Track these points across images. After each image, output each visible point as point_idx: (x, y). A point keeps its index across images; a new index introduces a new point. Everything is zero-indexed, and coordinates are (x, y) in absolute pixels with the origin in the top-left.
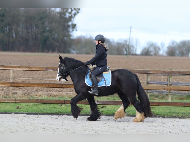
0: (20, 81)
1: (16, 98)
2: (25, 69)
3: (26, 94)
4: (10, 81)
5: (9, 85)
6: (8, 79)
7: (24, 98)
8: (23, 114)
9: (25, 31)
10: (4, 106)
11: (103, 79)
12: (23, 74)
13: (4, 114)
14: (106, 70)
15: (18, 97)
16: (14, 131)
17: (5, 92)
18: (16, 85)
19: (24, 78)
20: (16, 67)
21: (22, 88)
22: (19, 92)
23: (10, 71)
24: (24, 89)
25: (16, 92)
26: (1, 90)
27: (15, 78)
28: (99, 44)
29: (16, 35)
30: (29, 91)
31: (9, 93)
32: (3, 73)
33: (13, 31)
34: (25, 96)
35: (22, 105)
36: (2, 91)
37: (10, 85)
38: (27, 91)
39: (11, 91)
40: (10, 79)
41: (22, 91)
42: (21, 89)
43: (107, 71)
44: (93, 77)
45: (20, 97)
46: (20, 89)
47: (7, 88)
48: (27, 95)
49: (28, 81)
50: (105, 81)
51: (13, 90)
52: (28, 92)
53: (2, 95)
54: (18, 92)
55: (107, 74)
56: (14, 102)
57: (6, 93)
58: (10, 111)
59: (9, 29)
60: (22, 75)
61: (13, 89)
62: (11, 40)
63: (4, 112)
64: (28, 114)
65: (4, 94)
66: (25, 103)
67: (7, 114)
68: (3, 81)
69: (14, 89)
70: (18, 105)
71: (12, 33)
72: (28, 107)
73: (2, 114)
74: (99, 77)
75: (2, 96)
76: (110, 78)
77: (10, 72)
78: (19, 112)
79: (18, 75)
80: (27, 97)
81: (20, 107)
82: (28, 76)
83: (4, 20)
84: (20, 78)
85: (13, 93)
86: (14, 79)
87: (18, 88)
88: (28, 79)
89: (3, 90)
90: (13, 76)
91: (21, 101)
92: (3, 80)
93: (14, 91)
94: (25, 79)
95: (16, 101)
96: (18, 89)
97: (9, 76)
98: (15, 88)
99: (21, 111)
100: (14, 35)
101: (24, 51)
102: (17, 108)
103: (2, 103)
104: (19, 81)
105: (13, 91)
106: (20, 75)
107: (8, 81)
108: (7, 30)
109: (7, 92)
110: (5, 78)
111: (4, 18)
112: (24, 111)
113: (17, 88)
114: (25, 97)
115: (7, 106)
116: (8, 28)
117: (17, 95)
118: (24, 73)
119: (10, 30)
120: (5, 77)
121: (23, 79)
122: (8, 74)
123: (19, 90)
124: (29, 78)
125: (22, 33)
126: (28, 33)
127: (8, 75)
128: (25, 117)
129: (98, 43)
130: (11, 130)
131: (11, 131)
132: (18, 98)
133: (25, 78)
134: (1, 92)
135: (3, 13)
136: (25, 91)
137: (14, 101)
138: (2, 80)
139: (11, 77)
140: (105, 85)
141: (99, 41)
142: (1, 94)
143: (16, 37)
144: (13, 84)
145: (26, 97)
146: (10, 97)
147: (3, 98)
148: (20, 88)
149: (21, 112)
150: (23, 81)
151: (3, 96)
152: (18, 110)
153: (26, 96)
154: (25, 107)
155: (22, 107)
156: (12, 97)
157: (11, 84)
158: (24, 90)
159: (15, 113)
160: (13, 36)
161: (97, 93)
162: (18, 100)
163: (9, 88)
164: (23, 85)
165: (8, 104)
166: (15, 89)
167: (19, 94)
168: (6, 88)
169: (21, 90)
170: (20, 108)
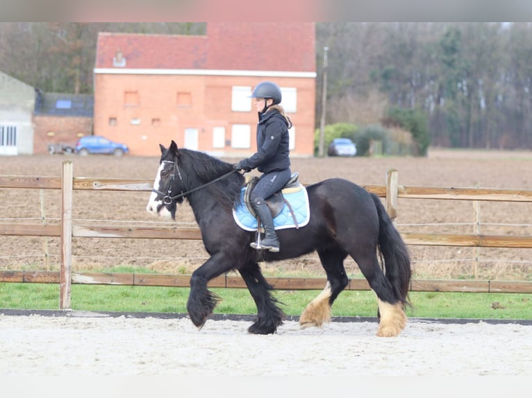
0: (501, 232)
1: (490, 278)
2: (514, 197)
3: (519, 267)
4: (472, 231)
5: (472, 243)
6: (468, 225)
7: (512, 280)
8: (510, 324)
9: (513, 92)
10: (458, 301)
11: (287, 208)
12: (508, 213)
13: (458, 323)
15: (497, 277)
16: (485, 372)
17: (459, 263)
18: (491, 242)
19: (510, 223)
20: (490, 192)
21: (505, 251)
22: (499, 261)
23: (471, 204)
24: (513, 253)
25: (491, 262)
26: (449, 257)
27: (486, 222)
28: (266, 108)
29: (487, 102)
30: (528, 259)
31: (470, 267)
32: (452, 208)
33: (481, 93)
34: (515, 274)
35: (506, 300)
36: (453, 260)
37: (474, 244)
38: (522, 259)
39: (477, 260)
40: (472, 226)
41: (507, 258)
42: (504, 253)
43: (294, 184)
44: (259, 203)
45: (502, 275)
46: (501, 254)
47: (465, 251)
48: (521, 270)
49: (522, 232)
50: (291, 211)
51: (482, 257)
52: (524, 261)
53: (450, 271)
54: (496, 262)
55: (294, 193)
56: (487, 290)
57: (461, 266)
58: (474, 315)
59: (468, 86)
60: (505, 214)
61: (481, 255)
62: (475, 117)
63: (458, 319)
64: (524, 325)
65: (457, 268)
66: (516, 294)
67: (465, 323)
68: (453, 232)
69: (484, 255)
70: (496, 300)
71: (477, 99)
72: (523, 304)
73: (453, 324)
74: (275, 202)
75: (451, 274)
77: (474, 206)
78: (499, 319)
79: (494, 214)
80: (522, 275)
81: (501, 304)
82: (523, 219)
83: (453, 60)
84: (500, 222)
85: (482, 265)
86: (483, 226)
87: (494, 252)
88: (523, 227)
89: (453, 256)
90: (481, 218)
91: (504, 287)
92: (454, 228)
93: (485, 260)
94: (514, 227)
95: (490, 289)
96: (496, 254)
97: (469, 217)
98: (486, 251)
99: (507, 315)
100: (483, 104)
101: (510, 147)
102: (493, 307)
103: (452, 294)
104: (497, 230)
105: (482, 260)
106: (499, 213)
107: (468, 233)
108: (462, 89)
109: (464, 262)
110: (459, 222)
111: (456, 56)
112: (514, 317)
113: (492, 250)
114: (515, 276)
115: (465, 301)
116: (465, 82)
117: (494, 270)
118: (512, 209)
119: (471, 90)
120: (458, 219)
121: (509, 226)
122: (468, 211)
123: (499, 257)
124: (526, 222)
125: (504, 97)
126: (522, 96)
127: (467, 214)
128: (516, 331)
129: (264, 107)
130: (478, 368)
131: (479, 370)
132: (497, 279)
133: (515, 222)
134: (450, 263)
135: (453, 42)
136: (517, 261)
137: (486, 286)
138: (451, 230)
139: (476, 220)
141: (267, 99)
142: (448, 269)
143: (488, 109)
144: (481, 241)
145: (520, 276)
146: (473, 277)
147: (453, 280)
148: (502, 252)
149: (507, 318)
150: (509, 233)
151: (454, 274)
152: (496, 314)
153: (518, 272)
154: (517, 304)
155: (509, 305)
156: (479, 276)
157: (476, 241)
158: (512, 258)
159: (489, 322)
160: (479, 106)
161: (275, 246)
162: (498, 285)
163: (469, 250)
164: (511, 243)
165: (469, 295)
166: (488, 254)
167: (499, 268)
168: (462, 252)
169: (505, 256)
170: (503, 308)
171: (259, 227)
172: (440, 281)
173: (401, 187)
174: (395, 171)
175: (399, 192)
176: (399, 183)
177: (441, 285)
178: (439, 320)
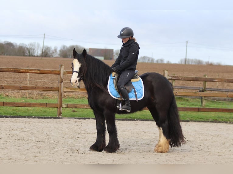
11: (133, 90)
14: (135, 76)
44: (122, 88)
50: (135, 92)
74: (128, 86)
76: (142, 87)
140: (135, 97)
161: (129, 110)
171: (121, 98)
172: (77, 105)
173: (65, 71)
174: (63, 65)
175: (64, 73)
176: (64, 70)
177: (77, 106)
178: (77, 118)
